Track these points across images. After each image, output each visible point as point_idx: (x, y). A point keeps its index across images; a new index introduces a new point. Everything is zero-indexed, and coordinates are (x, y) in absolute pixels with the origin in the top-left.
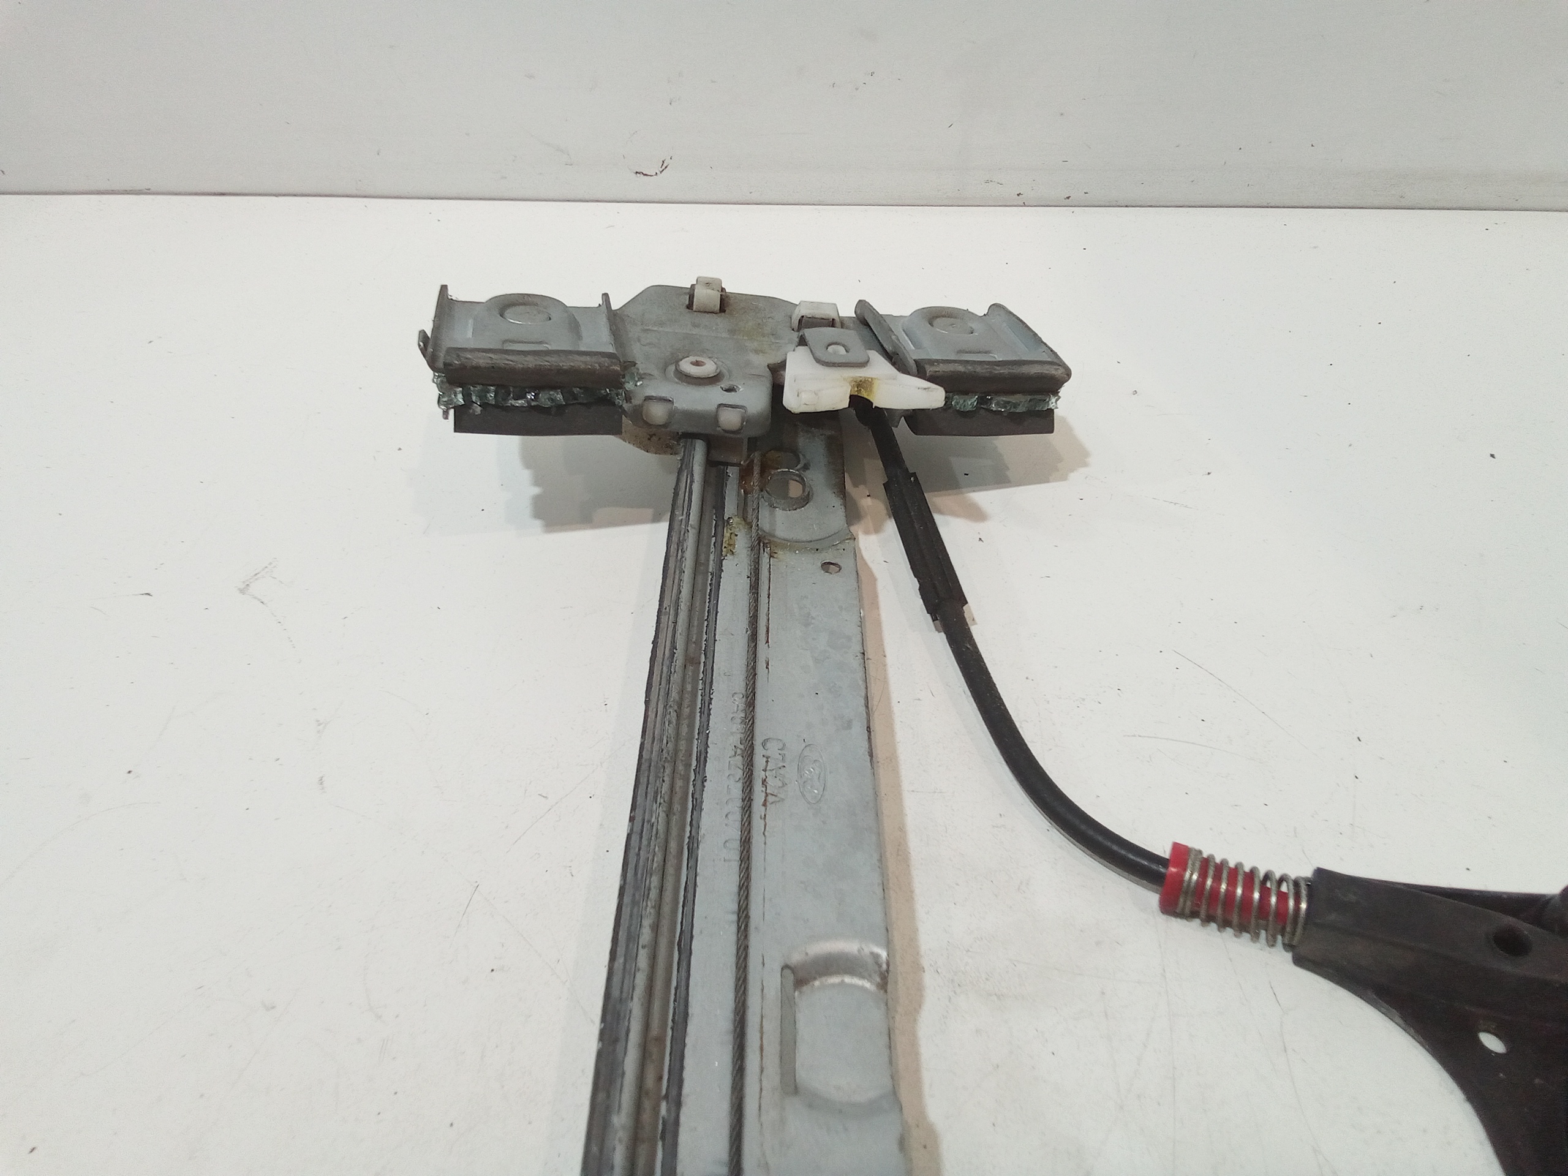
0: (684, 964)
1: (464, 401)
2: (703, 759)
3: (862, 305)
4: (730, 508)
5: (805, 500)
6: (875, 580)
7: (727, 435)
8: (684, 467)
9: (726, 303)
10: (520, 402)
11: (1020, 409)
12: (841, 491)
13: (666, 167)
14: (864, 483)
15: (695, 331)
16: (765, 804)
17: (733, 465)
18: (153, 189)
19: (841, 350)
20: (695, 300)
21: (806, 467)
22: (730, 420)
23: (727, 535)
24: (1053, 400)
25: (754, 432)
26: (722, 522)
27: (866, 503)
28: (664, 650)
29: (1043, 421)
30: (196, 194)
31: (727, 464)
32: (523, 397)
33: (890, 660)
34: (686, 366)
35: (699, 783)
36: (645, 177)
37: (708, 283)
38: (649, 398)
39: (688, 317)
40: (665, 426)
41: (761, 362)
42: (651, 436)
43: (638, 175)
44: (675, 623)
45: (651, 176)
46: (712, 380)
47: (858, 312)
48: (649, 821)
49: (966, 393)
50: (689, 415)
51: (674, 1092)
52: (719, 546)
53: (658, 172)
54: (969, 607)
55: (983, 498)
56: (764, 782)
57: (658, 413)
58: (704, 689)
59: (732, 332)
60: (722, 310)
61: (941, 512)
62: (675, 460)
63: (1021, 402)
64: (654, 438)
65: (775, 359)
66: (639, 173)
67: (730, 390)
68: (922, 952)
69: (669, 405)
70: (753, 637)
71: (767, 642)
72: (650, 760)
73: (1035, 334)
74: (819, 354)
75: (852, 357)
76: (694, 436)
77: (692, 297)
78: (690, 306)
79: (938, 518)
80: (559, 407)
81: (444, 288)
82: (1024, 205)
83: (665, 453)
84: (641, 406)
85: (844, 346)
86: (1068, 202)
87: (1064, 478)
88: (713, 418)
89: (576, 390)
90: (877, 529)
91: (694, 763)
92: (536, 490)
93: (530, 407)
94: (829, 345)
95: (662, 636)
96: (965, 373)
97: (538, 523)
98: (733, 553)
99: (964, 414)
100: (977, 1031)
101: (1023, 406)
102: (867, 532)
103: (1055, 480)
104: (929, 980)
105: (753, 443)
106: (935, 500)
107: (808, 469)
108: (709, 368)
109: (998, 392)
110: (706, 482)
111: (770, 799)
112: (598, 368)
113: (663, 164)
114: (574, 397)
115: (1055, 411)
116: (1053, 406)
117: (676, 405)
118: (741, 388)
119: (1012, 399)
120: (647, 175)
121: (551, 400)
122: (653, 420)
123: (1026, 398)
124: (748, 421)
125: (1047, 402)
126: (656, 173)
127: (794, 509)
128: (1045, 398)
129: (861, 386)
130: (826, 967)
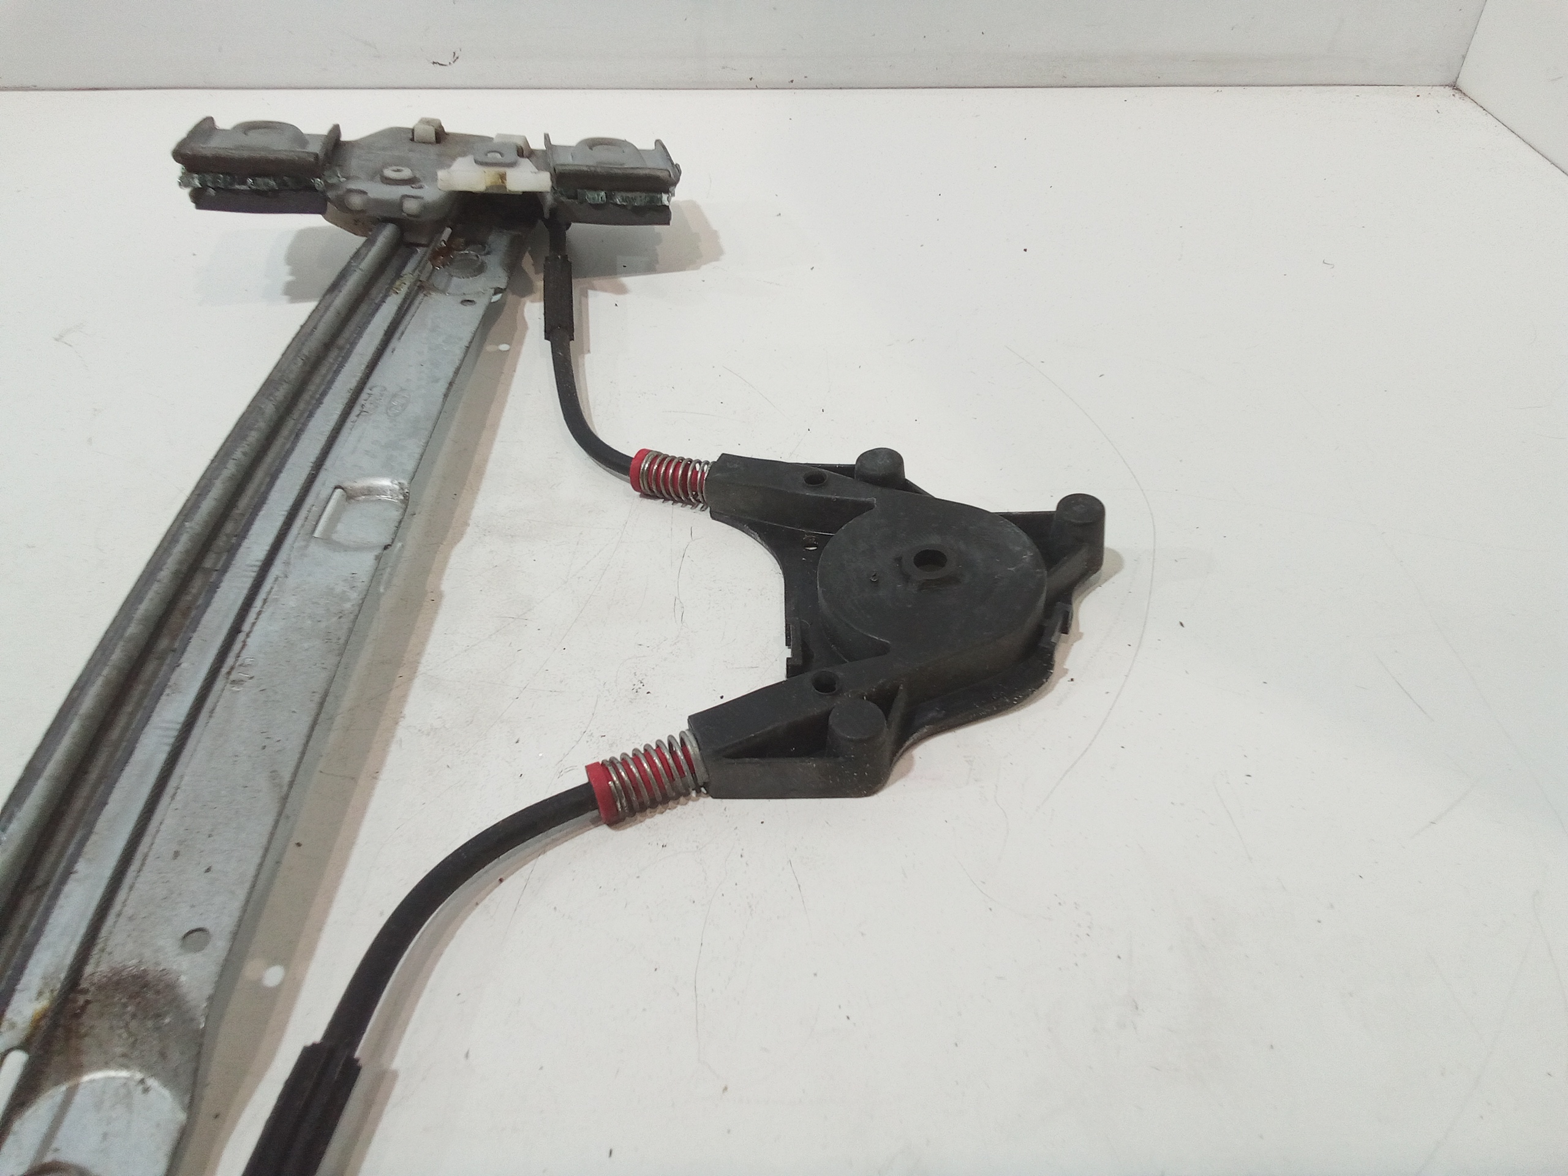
1: (200, 184)
4: (411, 266)
5: (477, 270)
6: (527, 328)
7: (410, 218)
9: (440, 138)
10: (243, 187)
11: (639, 204)
13: (457, 58)
16: (358, 416)
19: (498, 156)
20: (415, 134)
21: (486, 253)
22: (412, 206)
23: (396, 283)
24: (667, 197)
29: (662, 215)
30: (75, 89)
32: (244, 183)
34: (389, 173)
36: (442, 66)
37: (427, 122)
38: (350, 191)
39: (405, 146)
40: (362, 211)
42: (357, 221)
43: (435, 64)
45: (445, 65)
46: (410, 182)
49: (596, 189)
50: (379, 203)
52: (388, 290)
53: (452, 63)
55: (628, 281)
56: (362, 405)
57: (356, 201)
60: (434, 141)
63: (640, 199)
64: (359, 223)
66: (436, 63)
67: (419, 188)
68: (471, 517)
69: (365, 196)
70: (390, 335)
71: (399, 340)
74: (479, 157)
75: (502, 160)
76: (384, 220)
77: (412, 133)
78: (409, 139)
80: (273, 190)
81: (205, 118)
82: (756, 88)
84: (343, 196)
85: (500, 153)
86: (791, 85)
88: (400, 205)
89: (286, 178)
92: (290, 278)
93: (250, 191)
94: (489, 152)
96: (587, 171)
97: (287, 297)
98: (396, 293)
99: (597, 206)
101: (641, 201)
103: (688, 270)
104: (469, 530)
107: (489, 254)
108: (406, 173)
109: (619, 190)
110: (386, 257)
111: (363, 416)
112: (297, 158)
113: (454, 56)
114: (285, 184)
115: (670, 207)
116: (666, 203)
117: (369, 195)
118: (426, 187)
119: (630, 195)
120: (442, 65)
121: (267, 184)
122: (353, 208)
123: (644, 195)
124: (426, 208)
125: (661, 199)
126: (450, 63)
127: (468, 277)
128: (659, 196)
129: (503, 177)
130: (369, 491)
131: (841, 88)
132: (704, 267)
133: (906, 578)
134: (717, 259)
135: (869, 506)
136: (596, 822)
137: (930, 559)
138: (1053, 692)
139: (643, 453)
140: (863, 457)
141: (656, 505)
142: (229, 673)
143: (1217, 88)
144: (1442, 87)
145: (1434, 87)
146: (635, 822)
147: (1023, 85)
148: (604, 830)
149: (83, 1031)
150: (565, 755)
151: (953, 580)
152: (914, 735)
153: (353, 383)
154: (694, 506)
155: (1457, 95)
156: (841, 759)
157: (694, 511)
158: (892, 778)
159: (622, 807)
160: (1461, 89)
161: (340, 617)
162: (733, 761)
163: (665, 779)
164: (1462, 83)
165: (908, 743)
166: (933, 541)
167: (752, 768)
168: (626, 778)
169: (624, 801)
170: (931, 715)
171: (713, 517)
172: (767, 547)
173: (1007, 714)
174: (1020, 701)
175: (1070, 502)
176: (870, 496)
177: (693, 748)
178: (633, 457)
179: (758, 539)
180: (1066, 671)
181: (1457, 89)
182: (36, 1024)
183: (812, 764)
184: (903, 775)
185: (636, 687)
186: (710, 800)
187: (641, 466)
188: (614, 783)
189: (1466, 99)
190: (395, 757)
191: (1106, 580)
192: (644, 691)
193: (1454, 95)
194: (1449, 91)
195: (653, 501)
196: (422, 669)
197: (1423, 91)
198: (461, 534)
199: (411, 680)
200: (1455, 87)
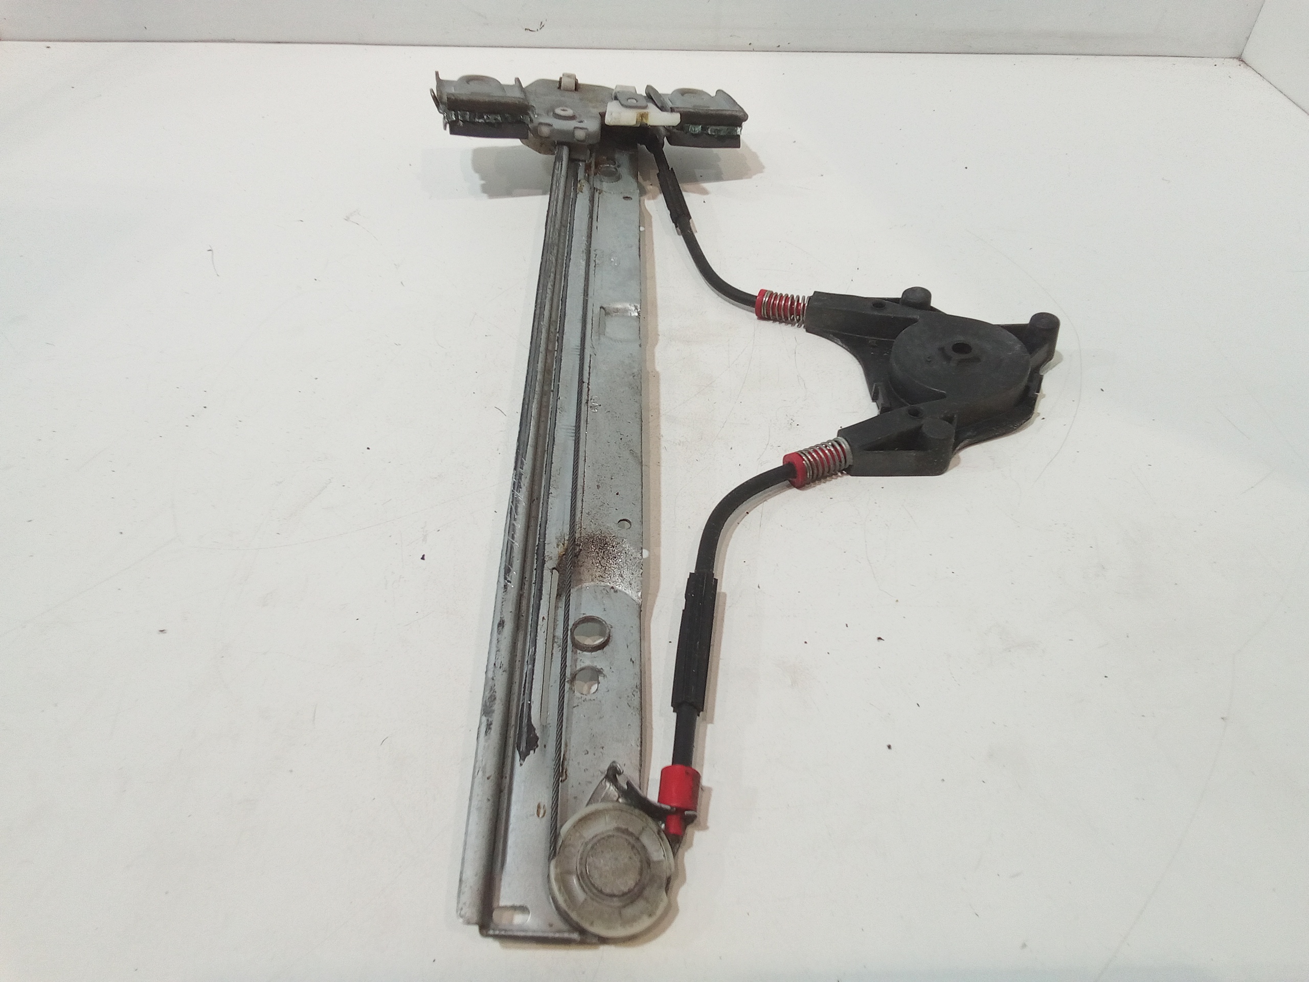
0: (564, 304)
1: (455, 118)
2: (569, 253)
3: (649, 88)
4: (581, 175)
5: (619, 178)
6: (651, 216)
7: (579, 143)
8: (559, 159)
9: (577, 87)
10: (481, 121)
11: (722, 133)
12: (636, 177)
13: (543, 26)
14: (649, 179)
15: (562, 99)
16: (595, 267)
17: (582, 161)
18: (237, 40)
19: (635, 101)
20: (562, 84)
21: (619, 166)
22: (580, 135)
23: (579, 185)
24: (739, 129)
25: (591, 142)
26: (576, 181)
27: (649, 188)
28: (552, 212)
29: (734, 141)
31: (579, 160)
32: (482, 117)
33: (655, 245)
34: (559, 111)
35: (568, 260)
37: (569, 76)
38: (541, 124)
39: (558, 92)
40: (548, 138)
41: (596, 111)
42: (542, 144)
43: (526, 30)
44: (556, 206)
45: (534, 31)
46: (572, 118)
47: (647, 92)
48: (549, 259)
49: (696, 124)
50: (560, 133)
51: (561, 331)
52: (575, 190)
53: (539, 29)
54: (692, 220)
55: (707, 186)
56: (595, 261)
57: (545, 131)
58: (569, 234)
59: (581, 100)
60: (576, 89)
61: (685, 191)
62: (552, 158)
63: (724, 130)
64: (543, 145)
65: (601, 110)
67: (581, 122)
68: (659, 331)
69: (551, 128)
70: (591, 217)
71: (597, 221)
72: (548, 244)
73: (734, 101)
74: (623, 103)
75: (639, 104)
76: (561, 144)
77: (560, 82)
78: (560, 87)
79: (684, 193)
80: (499, 124)
81: (437, 74)
82: (754, 50)
83: (548, 154)
84: (537, 127)
86: (778, 49)
87: (750, 177)
88: (571, 134)
89: (507, 115)
90: (654, 198)
91: (566, 255)
92: (483, 182)
93: (486, 123)
94: (630, 98)
95: (551, 210)
96: (694, 112)
97: (485, 195)
98: (582, 192)
99: (696, 135)
100: (678, 350)
101: (724, 132)
102: (649, 199)
103: (747, 178)
105: (591, 147)
106: (683, 186)
108: (569, 112)
109: (710, 124)
110: (568, 168)
111: (597, 266)
112: (517, 104)
113: (541, 24)
114: (506, 119)
115: (741, 136)
116: (739, 133)
117: (554, 126)
118: (586, 121)
119: (718, 128)
120: (532, 31)
121: (495, 119)
122: (543, 135)
123: (726, 128)
124: (589, 135)
125: (736, 131)
126: (537, 30)
127: (613, 182)
128: (736, 129)
129: (643, 116)
130: (617, 310)
131: (813, 52)
132: (754, 177)
133: (948, 359)
134: (762, 172)
135: (914, 321)
136: (789, 487)
137: (961, 348)
138: (1033, 425)
139: (763, 292)
140: (905, 293)
141: (769, 324)
142: (587, 403)
143: (1077, 57)
144: (1232, 59)
145: (1226, 59)
146: (811, 487)
147: (942, 51)
148: (794, 491)
149: (580, 563)
150: (761, 456)
151: (977, 359)
152: (961, 444)
153: (584, 247)
154: (793, 325)
155: (1242, 65)
156: (929, 451)
157: (794, 327)
158: (950, 467)
159: (810, 475)
160: (1244, 60)
161: (634, 376)
162: (869, 452)
163: (831, 461)
164: (1246, 56)
165: (958, 448)
166: (960, 339)
167: (879, 456)
168: (812, 460)
169: (811, 472)
170: (969, 434)
171: (807, 331)
172: (847, 348)
173: (1009, 435)
174: (1018, 427)
175: (1040, 318)
176: (916, 315)
177: (845, 445)
178: (757, 295)
179: (840, 343)
180: (1039, 414)
181: (1242, 61)
182: (561, 557)
183: (913, 453)
184: (956, 465)
185: (790, 422)
186: (849, 477)
187: (763, 300)
188: (806, 461)
189: (1249, 68)
190: (664, 455)
191: (1054, 366)
192: (794, 424)
193: (1240, 65)
194: (1236, 62)
195: (766, 322)
196: (662, 412)
197: (1219, 61)
198: (657, 341)
199: (658, 418)
200: (1240, 59)
